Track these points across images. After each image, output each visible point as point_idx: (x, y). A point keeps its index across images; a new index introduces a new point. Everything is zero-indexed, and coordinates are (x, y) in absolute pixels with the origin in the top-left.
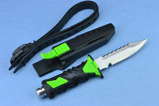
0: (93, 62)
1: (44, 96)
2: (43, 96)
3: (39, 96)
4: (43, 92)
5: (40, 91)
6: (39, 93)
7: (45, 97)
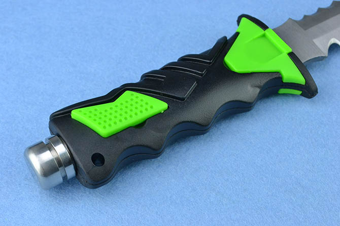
0: (264, 36)
1: (65, 178)
2: (58, 178)
3: (42, 179)
4: (58, 159)
5: (47, 156)
6: (42, 166)
7: (67, 182)
